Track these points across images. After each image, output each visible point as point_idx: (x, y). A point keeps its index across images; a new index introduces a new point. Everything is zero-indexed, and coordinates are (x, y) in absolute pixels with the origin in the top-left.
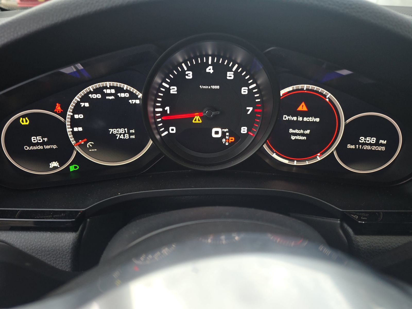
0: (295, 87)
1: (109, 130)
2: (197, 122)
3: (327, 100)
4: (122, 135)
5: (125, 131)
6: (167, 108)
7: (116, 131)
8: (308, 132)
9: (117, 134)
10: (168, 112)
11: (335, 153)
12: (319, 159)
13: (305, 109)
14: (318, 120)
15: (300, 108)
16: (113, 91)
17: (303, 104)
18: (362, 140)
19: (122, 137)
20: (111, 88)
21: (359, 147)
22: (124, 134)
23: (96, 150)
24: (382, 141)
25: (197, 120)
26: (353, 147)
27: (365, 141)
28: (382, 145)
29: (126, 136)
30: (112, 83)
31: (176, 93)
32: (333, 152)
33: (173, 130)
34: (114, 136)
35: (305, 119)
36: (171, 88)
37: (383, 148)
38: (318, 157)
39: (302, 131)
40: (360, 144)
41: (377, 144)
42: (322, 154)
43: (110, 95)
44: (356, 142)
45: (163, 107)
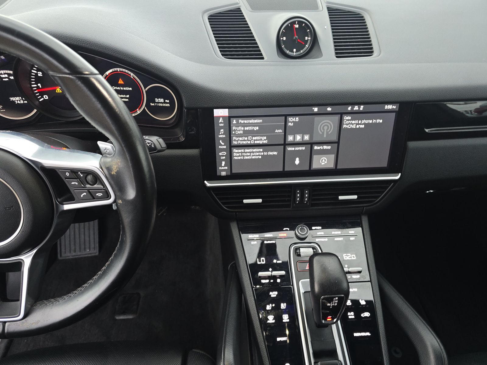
0: (113, 70)
1: (10, 98)
2: (59, 92)
3: (132, 77)
4: (19, 101)
5: (20, 99)
6: (39, 85)
7: (14, 99)
8: (128, 96)
9: (15, 100)
10: (40, 87)
11: (146, 108)
12: (139, 112)
13: (122, 83)
14: (131, 89)
15: (120, 82)
16: (6, 76)
17: (120, 79)
18: (157, 100)
19: (19, 102)
20: (5, 74)
21: (156, 105)
22: (20, 101)
23: (4, 110)
24: (166, 101)
25: (59, 91)
26: (153, 104)
27: (158, 101)
28: (167, 103)
29: (21, 102)
30: (5, 71)
31: (42, 75)
32: (144, 108)
33: (46, 97)
34: (14, 102)
35: (124, 89)
36: (38, 73)
37: (168, 105)
38: (138, 111)
39: (125, 96)
40: (156, 103)
41: (165, 102)
42: (139, 109)
43: (5, 78)
44: (154, 102)
45: (36, 84)
